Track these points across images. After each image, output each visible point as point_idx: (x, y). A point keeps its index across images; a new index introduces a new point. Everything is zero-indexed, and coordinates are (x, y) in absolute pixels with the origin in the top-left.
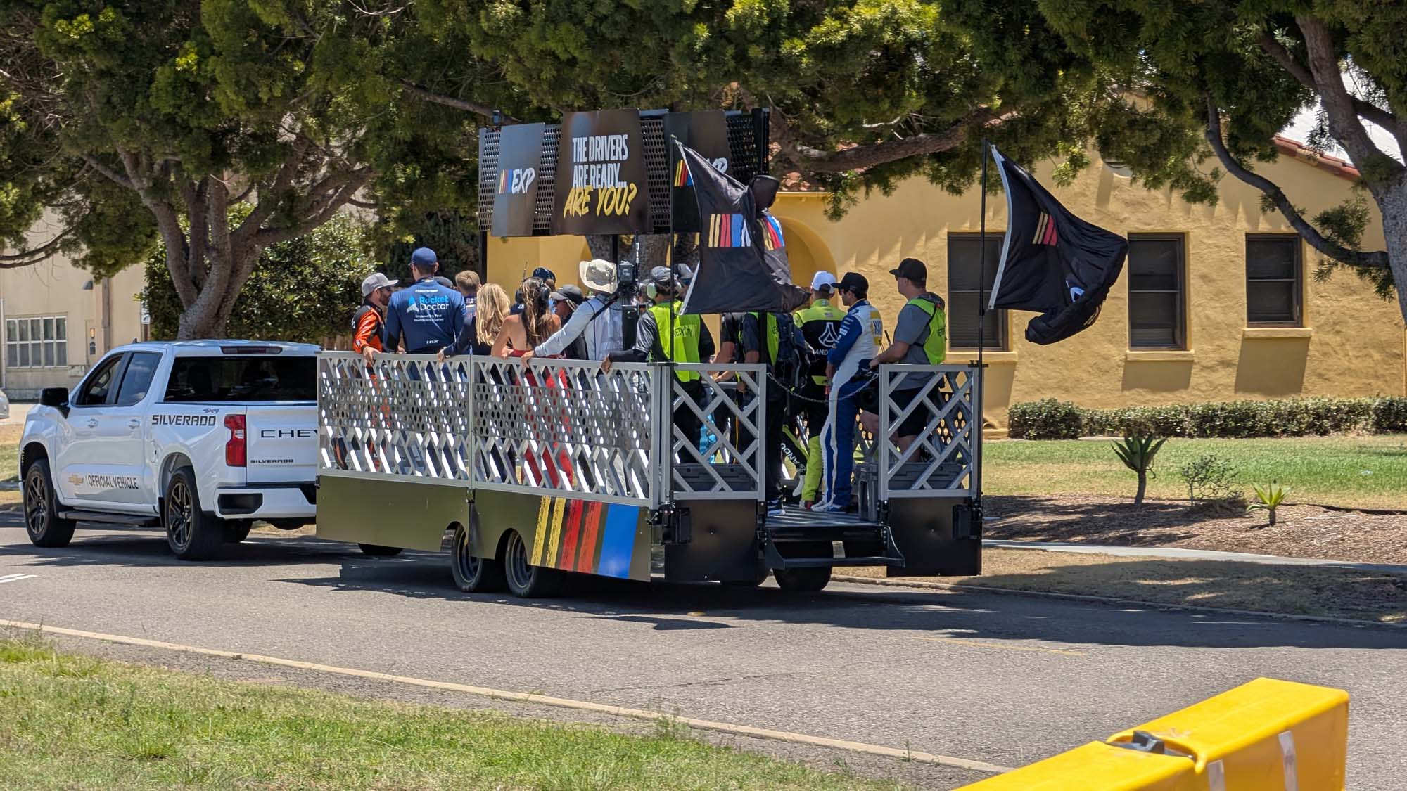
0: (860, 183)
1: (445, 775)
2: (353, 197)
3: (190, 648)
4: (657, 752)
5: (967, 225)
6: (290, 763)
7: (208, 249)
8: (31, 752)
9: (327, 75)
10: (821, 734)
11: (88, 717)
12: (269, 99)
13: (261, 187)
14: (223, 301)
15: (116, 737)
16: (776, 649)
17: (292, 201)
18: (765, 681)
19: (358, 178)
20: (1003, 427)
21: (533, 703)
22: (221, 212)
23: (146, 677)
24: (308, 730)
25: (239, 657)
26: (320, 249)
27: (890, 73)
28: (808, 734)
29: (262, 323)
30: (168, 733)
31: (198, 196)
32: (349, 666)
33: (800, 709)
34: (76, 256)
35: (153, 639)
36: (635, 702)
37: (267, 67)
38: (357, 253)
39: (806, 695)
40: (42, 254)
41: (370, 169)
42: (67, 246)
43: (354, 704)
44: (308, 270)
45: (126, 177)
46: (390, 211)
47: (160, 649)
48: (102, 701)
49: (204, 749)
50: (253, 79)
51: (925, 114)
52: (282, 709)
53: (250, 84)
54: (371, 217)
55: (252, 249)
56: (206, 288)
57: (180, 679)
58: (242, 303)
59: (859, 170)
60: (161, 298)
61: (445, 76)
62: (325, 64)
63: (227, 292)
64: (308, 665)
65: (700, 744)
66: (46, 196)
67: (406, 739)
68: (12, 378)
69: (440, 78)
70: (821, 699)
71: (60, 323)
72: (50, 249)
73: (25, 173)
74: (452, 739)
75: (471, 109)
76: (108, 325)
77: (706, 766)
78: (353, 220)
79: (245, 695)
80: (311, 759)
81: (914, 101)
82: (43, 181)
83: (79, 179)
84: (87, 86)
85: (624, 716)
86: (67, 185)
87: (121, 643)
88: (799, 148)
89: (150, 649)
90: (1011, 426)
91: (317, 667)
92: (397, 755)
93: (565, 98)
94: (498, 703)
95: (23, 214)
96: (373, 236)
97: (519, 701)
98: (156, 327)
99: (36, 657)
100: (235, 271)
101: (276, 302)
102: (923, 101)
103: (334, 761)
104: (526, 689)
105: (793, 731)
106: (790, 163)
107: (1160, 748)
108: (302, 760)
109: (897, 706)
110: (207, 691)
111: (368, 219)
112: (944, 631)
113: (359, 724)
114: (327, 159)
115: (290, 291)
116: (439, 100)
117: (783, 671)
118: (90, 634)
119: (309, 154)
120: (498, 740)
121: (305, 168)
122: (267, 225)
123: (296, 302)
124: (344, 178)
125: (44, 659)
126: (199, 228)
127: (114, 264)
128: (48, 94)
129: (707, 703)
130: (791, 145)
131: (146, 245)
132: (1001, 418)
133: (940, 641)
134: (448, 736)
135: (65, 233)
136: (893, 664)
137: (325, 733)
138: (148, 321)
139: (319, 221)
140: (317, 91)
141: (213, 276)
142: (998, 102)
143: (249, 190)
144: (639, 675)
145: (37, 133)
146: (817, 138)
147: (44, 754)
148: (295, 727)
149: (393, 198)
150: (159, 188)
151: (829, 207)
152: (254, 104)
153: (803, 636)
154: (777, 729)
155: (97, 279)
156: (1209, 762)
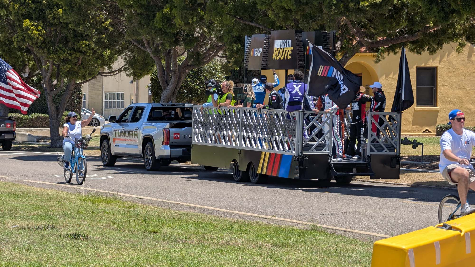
0: (386, 51)
1: (243, 240)
2: (218, 54)
3: (164, 201)
4: (311, 234)
5: (423, 64)
6: (195, 235)
7: (171, 71)
8: (116, 230)
9: (211, 15)
10: (365, 231)
11: (133, 220)
12: (192, 22)
13: (188, 51)
14: (175, 88)
15: (142, 226)
16: (352, 204)
17: (199, 55)
18: (348, 214)
19: (220, 48)
20: (434, 132)
21: (273, 219)
22: (175, 59)
23: (151, 209)
24: (201, 225)
25: (179, 204)
26: (207, 71)
27: (396, 14)
28: (361, 230)
29: (188, 95)
30: (158, 225)
31: (168, 53)
32: (214, 207)
33: (359, 223)
34: (128, 73)
35: (152, 197)
36: (305, 220)
37: (191, 12)
38: (219, 72)
39: (361, 218)
40: (117, 72)
41: (224, 45)
42: (125, 70)
43: (216, 218)
44: (203, 78)
45: (145, 48)
46: (231, 59)
47: (155, 201)
48: (137, 216)
49: (169, 230)
50: (187, 16)
51: (407, 28)
52: (193, 219)
53: (186, 17)
54: (224, 61)
55: (185, 71)
56: (170, 84)
57: (161, 210)
58: (181, 89)
59: (385, 47)
60: (155, 87)
61: (249, 15)
62: (210, 11)
63: (177, 85)
64: (201, 206)
65: (325, 232)
66: (119, 53)
67: (232, 229)
68: (106, 112)
69: (247, 16)
70: (366, 220)
71: (122, 94)
72: (120, 70)
73: (113, 46)
74: (246, 229)
75: (257, 26)
76: (137, 95)
77: (326, 239)
78: (218, 62)
79: (181, 215)
80: (202, 234)
81: (404, 24)
82: (118, 48)
83: (130, 48)
84: (134, 18)
85: (302, 224)
86: (125, 49)
87: (142, 199)
88: (365, 39)
89: (151, 200)
90: (436, 132)
91: (204, 207)
92: (229, 233)
93: (288, 23)
94: (261, 219)
95: (111, 59)
96: (225, 67)
97: (268, 218)
98: (154, 96)
99: (116, 202)
100: (179, 79)
101: (192, 88)
102: (407, 23)
103: (209, 235)
104: (271, 215)
105: (356, 229)
106: (362, 44)
107: (450, 228)
108: (199, 234)
109: (390, 222)
110: (169, 213)
111: (223, 62)
112: (408, 199)
113: (217, 224)
114: (210, 42)
115: (197, 85)
116: (247, 23)
117: (354, 211)
118: (133, 196)
119: (204, 40)
120: (260, 230)
121: (203, 45)
122: (190, 63)
123: (199, 88)
124: (215, 48)
125: (118, 202)
126: (168, 64)
127: (140, 76)
128: (120, 20)
129: (329, 220)
130: (362, 38)
131: (151, 69)
132: (434, 129)
133: (406, 202)
134: (245, 228)
135: (125, 65)
136: (390, 209)
137: (206, 226)
138: (151, 94)
139: (208, 62)
140: (207, 20)
141: (173, 80)
142: (432, 25)
143: (185, 52)
144: (307, 211)
145: (117, 33)
146: (372, 36)
147: (120, 231)
148: (197, 224)
149: (232, 55)
150: (156, 51)
151: (375, 59)
152: (187, 24)
154: (351, 229)
155: (135, 80)
156: (465, 233)
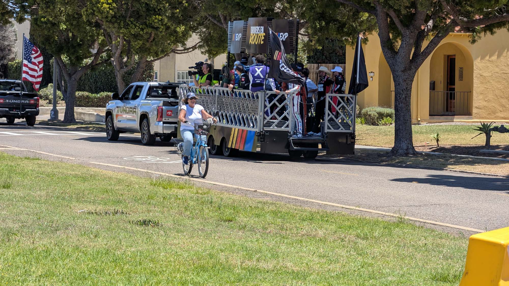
0: (482, 31)
1: (325, 231)
3: (240, 187)
4: (398, 227)
6: (273, 225)
8: (189, 217)
10: (456, 224)
11: (207, 207)
15: (216, 214)
16: (443, 195)
18: (438, 206)
19: (302, 25)
21: (357, 210)
23: (225, 196)
24: (279, 215)
25: (256, 191)
28: (452, 224)
30: (233, 213)
32: (293, 195)
33: (450, 216)
34: (203, 51)
35: (227, 184)
36: (392, 211)
38: (300, 51)
39: (452, 211)
40: (191, 50)
41: (306, 22)
42: (200, 47)
43: (295, 207)
45: (222, 24)
46: (313, 37)
47: (229, 187)
48: (211, 202)
49: (245, 219)
51: (507, 6)
52: (271, 208)
57: (236, 197)
59: (482, 26)
64: (279, 194)
65: (413, 225)
66: (194, 29)
67: (312, 219)
70: (457, 213)
72: (194, 48)
73: (187, 21)
74: (328, 219)
77: (414, 232)
78: (300, 40)
79: (258, 203)
80: (280, 224)
81: (504, 1)
82: (193, 24)
83: (206, 24)
85: (388, 216)
86: (201, 25)
87: (216, 185)
88: (460, 18)
89: (226, 187)
91: (282, 195)
92: (309, 224)
94: (344, 209)
95: (185, 35)
96: (307, 46)
97: (351, 209)
102: (507, 1)
103: (288, 225)
104: (354, 205)
105: (446, 223)
106: (456, 23)
108: (277, 224)
109: (484, 216)
110: (245, 201)
111: (305, 40)
112: (504, 191)
113: (296, 214)
117: (445, 203)
118: (206, 182)
119: (285, 17)
120: (343, 221)
125: (191, 188)
127: (216, 54)
129: (417, 212)
130: (457, 17)
133: (502, 195)
134: (326, 219)
135: (199, 42)
136: (484, 202)
137: (285, 216)
144: (394, 202)
145: (192, 7)
146: (467, 15)
147: (193, 218)
148: (275, 213)
149: (315, 33)
151: (471, 39)
153: (453, 191)
154: (441, 222)
155: (210, 59)
